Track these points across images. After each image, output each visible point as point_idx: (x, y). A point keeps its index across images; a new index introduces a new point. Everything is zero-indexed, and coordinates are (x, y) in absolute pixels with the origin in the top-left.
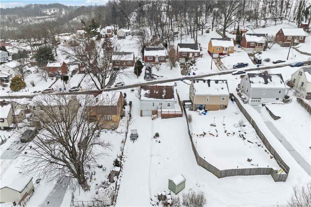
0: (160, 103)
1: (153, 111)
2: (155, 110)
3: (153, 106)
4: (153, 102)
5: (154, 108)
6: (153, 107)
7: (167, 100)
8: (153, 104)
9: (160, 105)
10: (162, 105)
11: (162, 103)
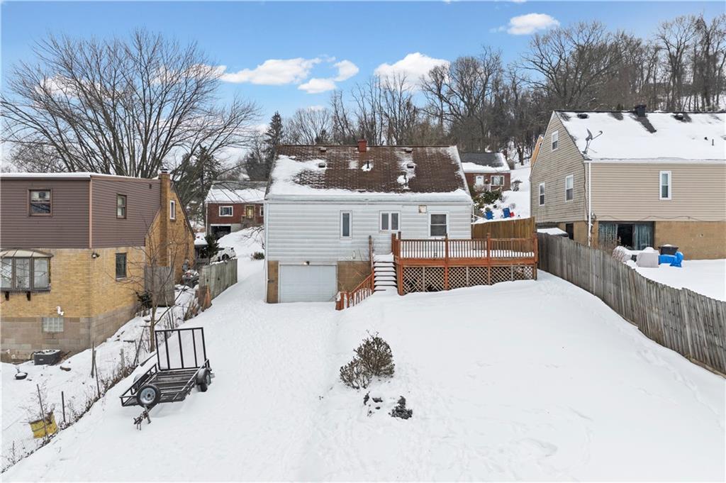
0: (385, 217)
1: (342, 269)
2: (358, 259)
3: (346, 233)
4: (346, 208)
5: (350, 250)
6: (346, 242)
7: (426, 194)
8: (346, 218)
9: (385, 226)
10: (395, 226)
11: (395, 217)
